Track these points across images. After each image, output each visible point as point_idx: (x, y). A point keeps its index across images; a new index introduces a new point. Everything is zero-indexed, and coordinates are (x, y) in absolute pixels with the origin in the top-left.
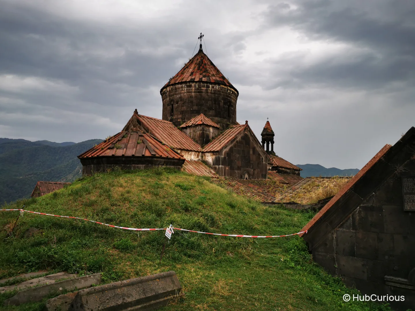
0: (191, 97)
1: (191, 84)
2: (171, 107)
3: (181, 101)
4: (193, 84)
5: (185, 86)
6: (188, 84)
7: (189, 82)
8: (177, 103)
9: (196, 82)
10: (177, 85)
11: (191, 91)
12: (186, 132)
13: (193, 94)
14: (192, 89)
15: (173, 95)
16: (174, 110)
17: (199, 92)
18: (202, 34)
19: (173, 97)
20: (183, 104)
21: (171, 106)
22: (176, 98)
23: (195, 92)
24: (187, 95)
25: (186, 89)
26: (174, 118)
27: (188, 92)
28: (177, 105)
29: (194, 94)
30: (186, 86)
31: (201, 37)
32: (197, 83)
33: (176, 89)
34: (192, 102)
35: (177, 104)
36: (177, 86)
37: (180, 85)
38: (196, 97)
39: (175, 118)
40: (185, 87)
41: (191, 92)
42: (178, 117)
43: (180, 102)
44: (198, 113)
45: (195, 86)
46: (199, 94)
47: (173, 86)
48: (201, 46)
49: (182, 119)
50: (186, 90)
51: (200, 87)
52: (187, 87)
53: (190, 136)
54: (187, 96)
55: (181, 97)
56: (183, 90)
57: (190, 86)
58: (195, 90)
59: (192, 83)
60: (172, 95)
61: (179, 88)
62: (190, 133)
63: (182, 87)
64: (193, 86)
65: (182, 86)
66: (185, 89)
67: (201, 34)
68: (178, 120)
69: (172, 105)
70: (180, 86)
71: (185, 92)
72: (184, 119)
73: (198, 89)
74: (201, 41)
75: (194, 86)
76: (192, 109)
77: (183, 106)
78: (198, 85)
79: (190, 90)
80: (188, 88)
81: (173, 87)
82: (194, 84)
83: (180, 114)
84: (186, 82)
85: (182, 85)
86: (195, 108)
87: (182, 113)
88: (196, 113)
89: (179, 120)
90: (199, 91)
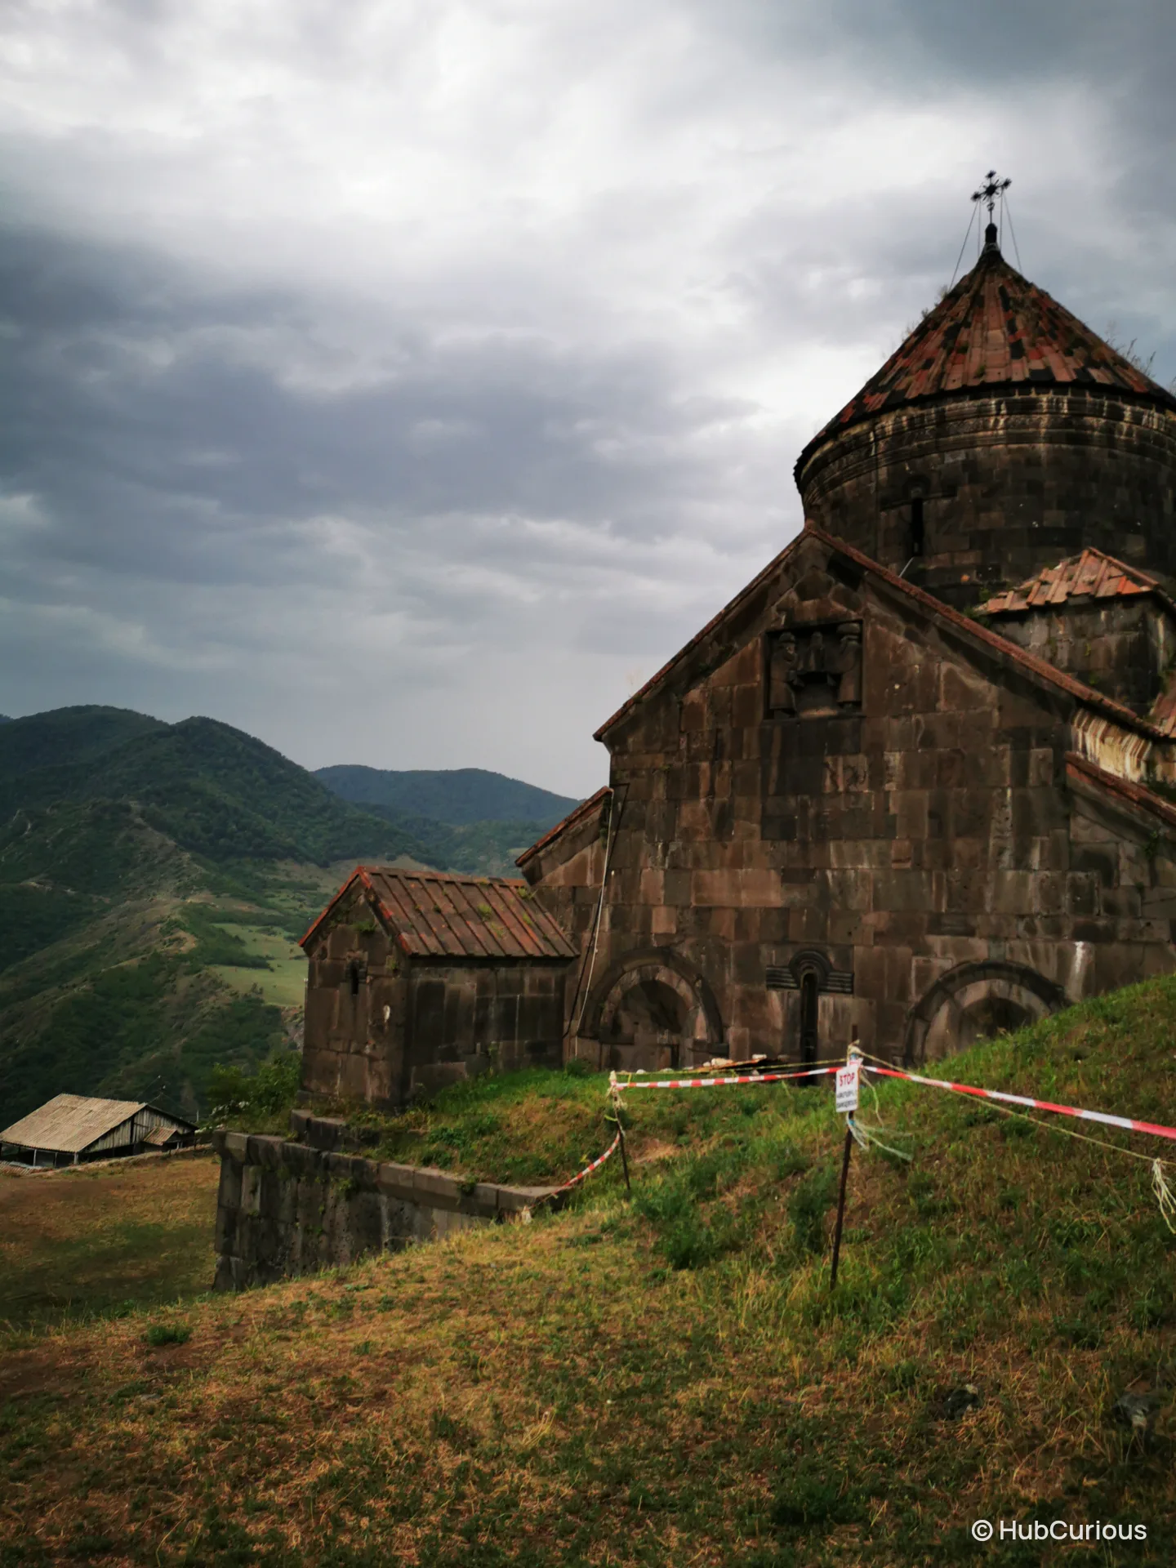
0: (1033, 461)
1: (1033, 395)
2: (908, 517)
3: (972, 481)
4: (1044, 398)
5: (998, 404)
6: (1017, 397)
7: (1024, 386)
8: (950, 490)
9: (1061, 388)
10: (951, 399)
11: (1031, 430)
12: (1020, 638)
13: (1041, 447)
14: (1037, 425)
15: (923, 452)
16: (930, 527)
17: (1071, 439)
18: (999, 178)
19: (919, 461)
20: (984, 495)
21: (906, 510)
22: (939, 467)
23: (1050, 439)
24: (1010, 451)
25: (1002, 421)
26: (932, 567)
27: (1010, 438)
28: (945, 502)
29: (1048, 451)
30: (1003, 406)
31: (991, 190)
32: (1065, 394)
33: (942, 420)
34: (1035, 488)
35: (944, 497)
36: (950, 407)
37: (971, 399)
38: (1056, 460)
39: (938, 570)
40: (999, 409)
41: (1032, 439)
42: (957, 562)
43: (967, 489)
44: (1069, 544)
45: (1054, 409)
46: (1071, 447)
47: (922, 409)
48: (991, 232)
49: (981, 569)
50: (1006, 427)
51: (1077, 410)
52: (1009, 413)
53: (1048, 654)
54: (1008, 457)
55: (970, 465)
56: (985, 428)
57: (1030, 407)
58: (1053, 427)
59: (1038, 394)
60: (912, 456)
61: (962, 417)
62: (1050, 641)
63: (982, 413)
64: (1045, 405)
65: (986, 405)
66: (997, 422)
67: (991, 175)
68: (961, 576)
69: (917, 505)
70: (968, 405)
71: (997, 440)
72: (997, 571)
73: (1067, 423)
74: (991, 210)
75: (1049, 407)
76: (1040, 523)
77: (988, 509)
78: (1070, 402)
79: (1023, 425)
80: (1012, 418)
81: (925, 412)
82: (1051, 395)
83: (967, 546)
84: (1004, 388)
85: (978, 403)
86: (1054, 517)
87: (982, 540)
88: (1059, 544)
89: (965, 578)
90: (1070, 431)
